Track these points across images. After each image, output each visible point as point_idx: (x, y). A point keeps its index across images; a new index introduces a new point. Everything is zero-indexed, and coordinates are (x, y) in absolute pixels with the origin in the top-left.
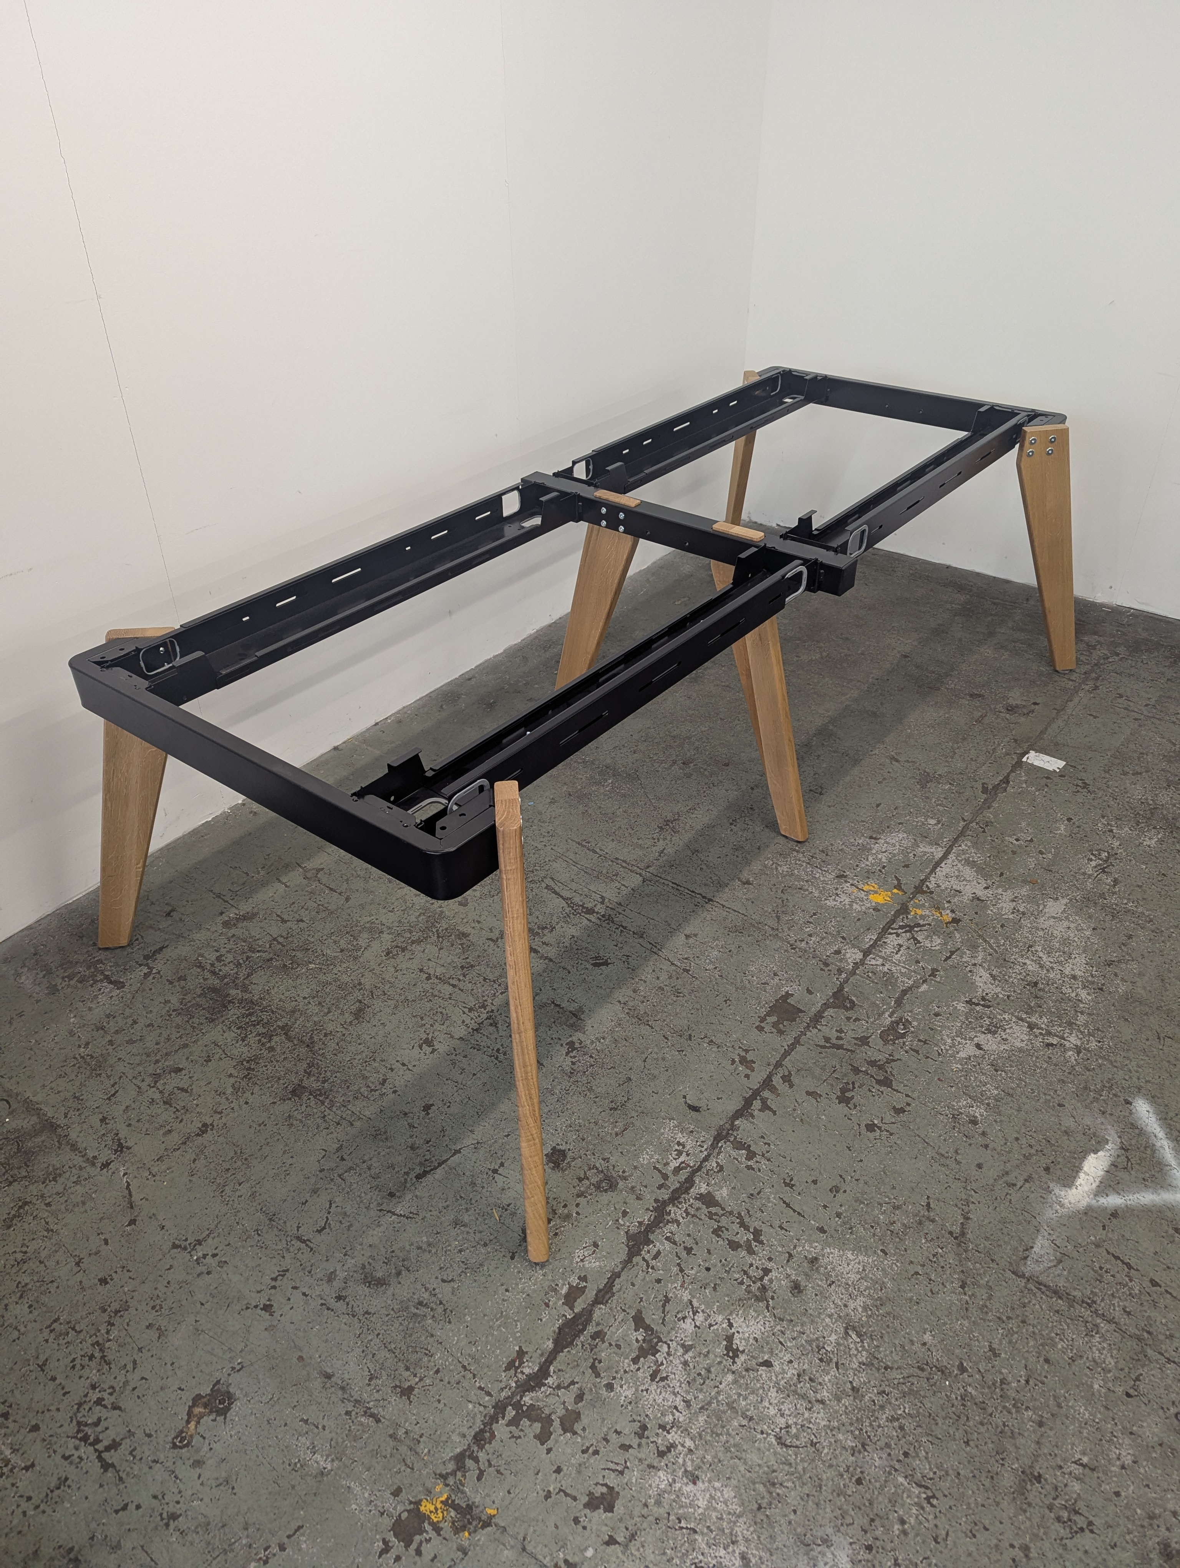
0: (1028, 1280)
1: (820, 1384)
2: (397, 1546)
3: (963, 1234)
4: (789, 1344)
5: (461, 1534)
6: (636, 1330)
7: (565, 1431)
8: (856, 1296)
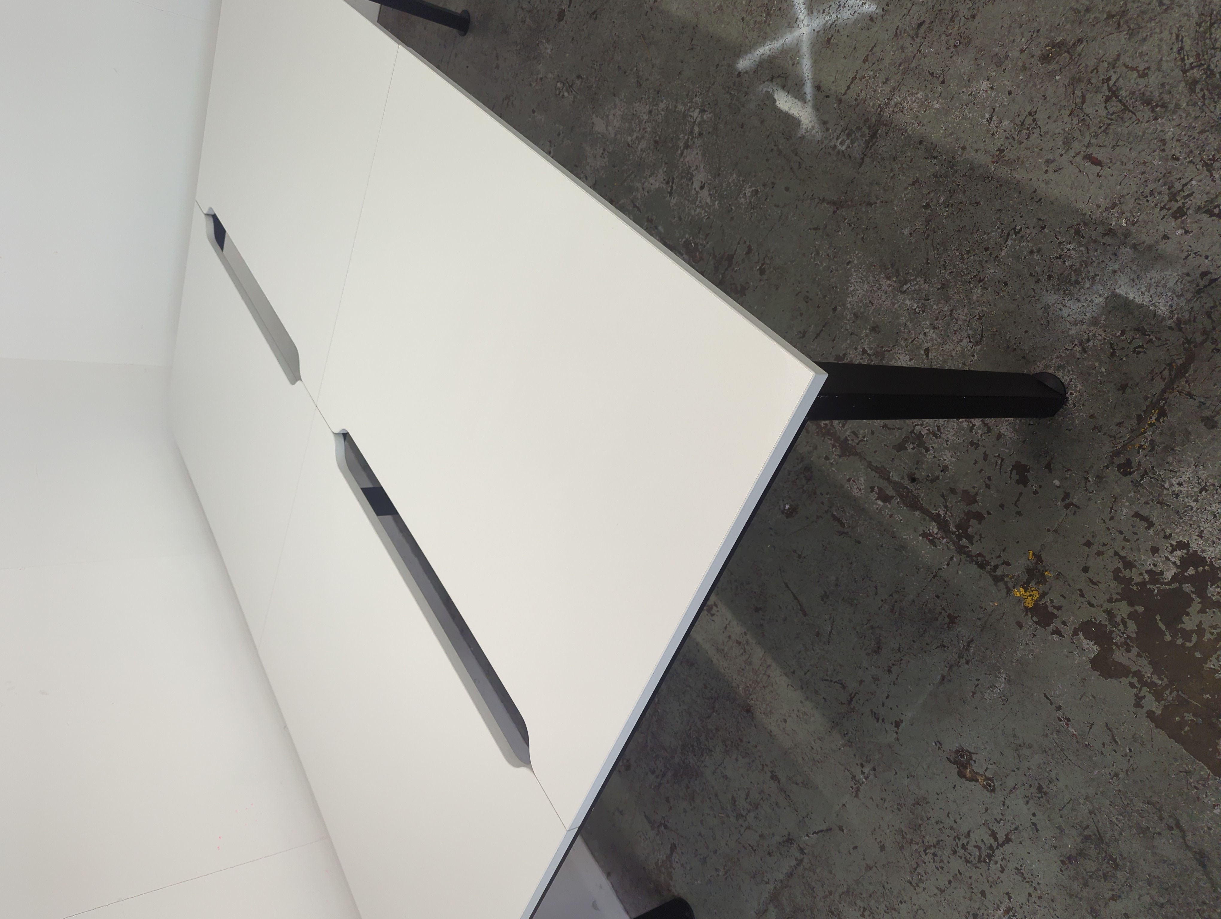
0: (865, 155)
1: (939, 313)
2: (1056, 624)
3: (834, 203)
4: (913, 336)
5: (1047, 577)
6: (906, 449)
7: (975, 501)
8: (879, 284)
